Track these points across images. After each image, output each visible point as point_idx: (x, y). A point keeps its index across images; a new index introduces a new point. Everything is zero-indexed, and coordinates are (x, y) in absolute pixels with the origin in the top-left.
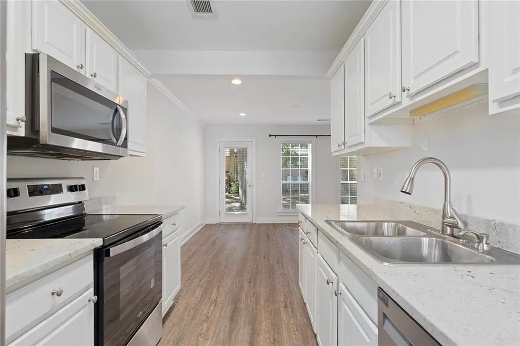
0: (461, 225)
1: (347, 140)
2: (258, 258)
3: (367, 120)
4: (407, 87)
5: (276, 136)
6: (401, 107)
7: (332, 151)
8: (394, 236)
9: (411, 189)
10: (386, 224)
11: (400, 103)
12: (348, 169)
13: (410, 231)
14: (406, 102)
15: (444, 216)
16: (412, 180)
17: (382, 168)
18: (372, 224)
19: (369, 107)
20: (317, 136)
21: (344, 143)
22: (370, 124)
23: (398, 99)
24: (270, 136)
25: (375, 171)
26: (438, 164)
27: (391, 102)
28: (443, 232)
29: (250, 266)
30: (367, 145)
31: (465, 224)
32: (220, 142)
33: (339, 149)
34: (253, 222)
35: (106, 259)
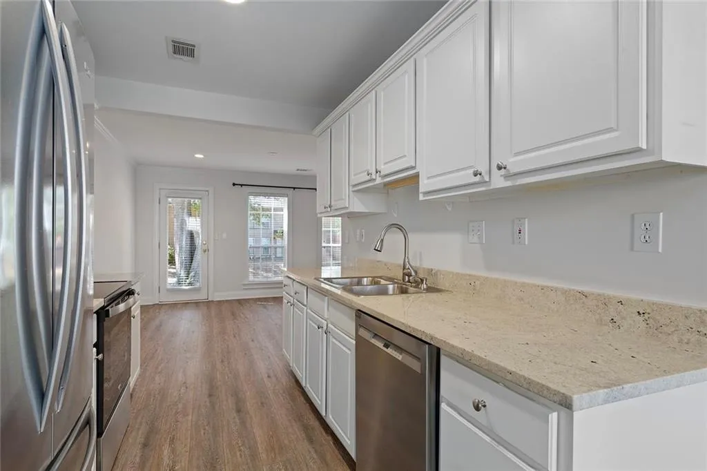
0: (413, 273)
1: (332, 204)
2: (226, 337)
3: (351, 187)
4: (378, 169)
5: (242, 185)
6: (375, 183)
7: (318, 211)
8: (371, 285)
9: (381, 248)
10: (365, 279)
11: (375, 180)
12: (331, 229)
13: (383, 282)
14: (379, 181)
15: (404, 268)
16: (382, 240)
17: (363, 231)
18: (354, 279)
19: (352, 177)
20: (294, 188)
21: (330, 206)
22: (354, 191)
23: (374, 177)
24: (234, 184)
25: (358, 233)
26: (400, 228)
27: (368, 178)
28: (404, 280)
29: (218, 347)
30: (351, 210)
31: (416, 272)
32: (160, 189)
33: (324, 210)
34: (210, 299)
35: (106, 319)
